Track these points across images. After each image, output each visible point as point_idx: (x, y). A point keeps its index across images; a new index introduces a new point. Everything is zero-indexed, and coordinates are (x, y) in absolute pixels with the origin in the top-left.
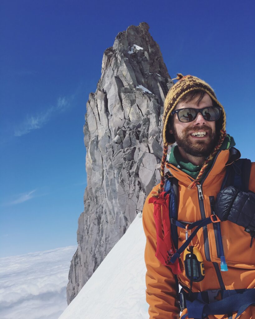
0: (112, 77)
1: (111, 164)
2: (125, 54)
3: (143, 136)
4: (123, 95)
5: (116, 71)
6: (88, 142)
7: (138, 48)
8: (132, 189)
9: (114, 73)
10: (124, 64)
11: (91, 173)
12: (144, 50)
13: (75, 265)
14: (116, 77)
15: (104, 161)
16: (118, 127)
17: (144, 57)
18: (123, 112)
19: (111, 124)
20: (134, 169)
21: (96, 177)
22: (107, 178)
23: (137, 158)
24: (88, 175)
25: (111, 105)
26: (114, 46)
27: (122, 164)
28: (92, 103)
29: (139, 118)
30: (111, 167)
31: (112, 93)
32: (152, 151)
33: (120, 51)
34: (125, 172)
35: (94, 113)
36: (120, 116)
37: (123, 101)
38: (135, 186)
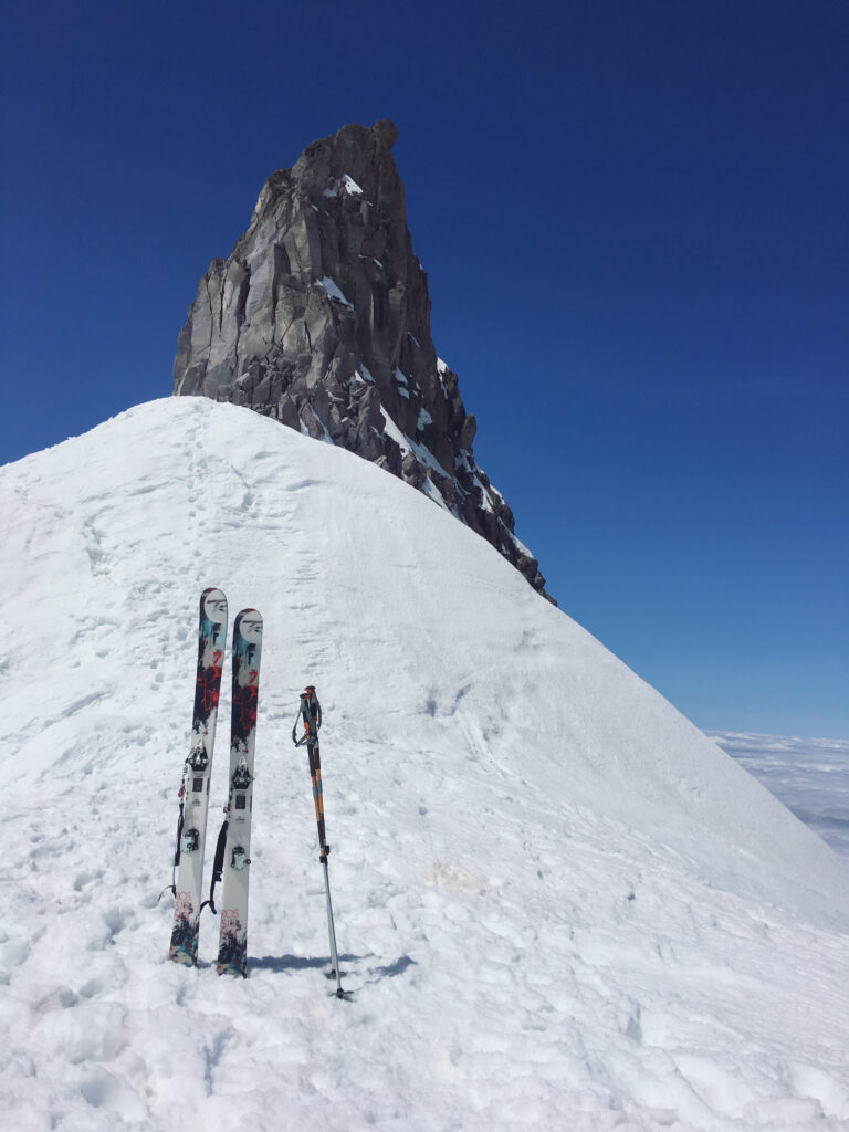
2: (313, 195)
4: (282, 291)
5: (282, 230)
6: (183, 369)
7: (352, 187)
9: (277, 232)
10: (304, 223)
12: (364, 196)
14: (277, 247)
16: (252, 356)
17: (357, 214)
18: (273, 328)
19: (242, 346)
25: (253, 303)
26: (295, 169)
28: (212, 283)
31: (263, 276)
33: (303, 189)
35: (211, 309)
36: (264, 334)
37: (280, 303)
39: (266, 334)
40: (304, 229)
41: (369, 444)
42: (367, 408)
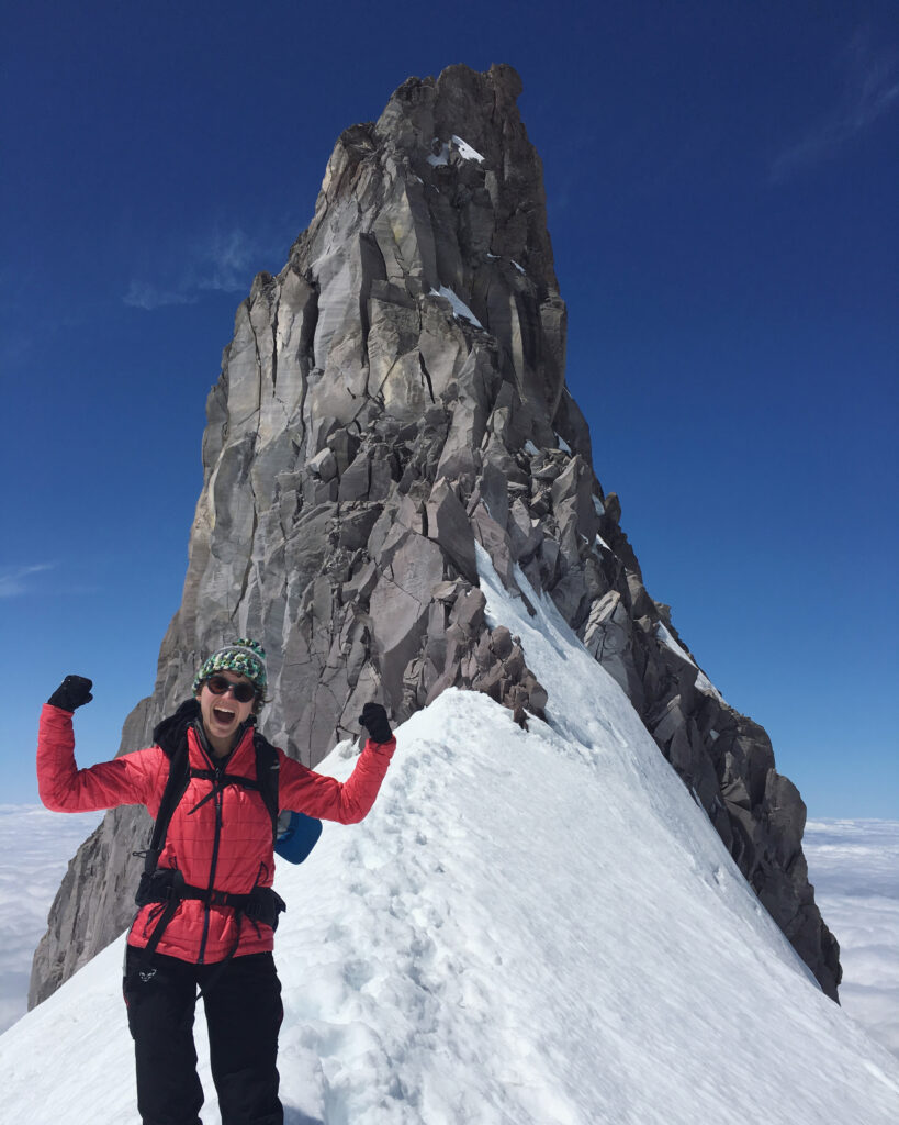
0: (351, 231)
1: (283, 547)
2: (414, 162)
3: (418, 473)
4: (375, 309)
5: (368, 215)
6: (216, 452)
7: (468, 152)
8: (336, 651)
9: (360, 219)
10: (404, 198)
11: (206, 562)
12: (485, 166)
13: (83, 878)
14: (363, 237)
15: (261, 530)
16: (333, 420)
17: (480, 190)
18: (365, 370)
19: (313, 405)
20: (360, 582)
21: (219, 583)
22: (256, 594)
23: (377, 544)
24: (190, 570)
25: (323, 337)
26: (382, 121)
27: (320, 556)
28: (257, 311)
29: (417, 404)
30: (279, 559)
31: (340, 291)
32: (434, 532)
33: (398, 147)
34: (325, 587)
35: (257, 350)
36: (350, 383)
37: (374, 328)
38: (350, 641)
39: (354, 382)
40: (406, 209)
41: (582, 569)
42: (573, 499)
